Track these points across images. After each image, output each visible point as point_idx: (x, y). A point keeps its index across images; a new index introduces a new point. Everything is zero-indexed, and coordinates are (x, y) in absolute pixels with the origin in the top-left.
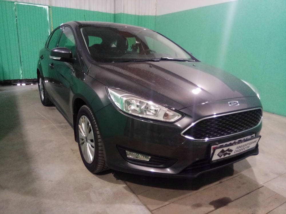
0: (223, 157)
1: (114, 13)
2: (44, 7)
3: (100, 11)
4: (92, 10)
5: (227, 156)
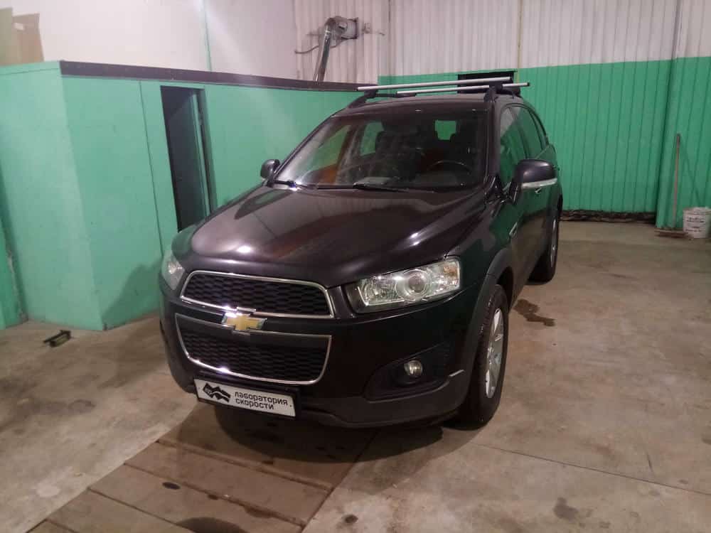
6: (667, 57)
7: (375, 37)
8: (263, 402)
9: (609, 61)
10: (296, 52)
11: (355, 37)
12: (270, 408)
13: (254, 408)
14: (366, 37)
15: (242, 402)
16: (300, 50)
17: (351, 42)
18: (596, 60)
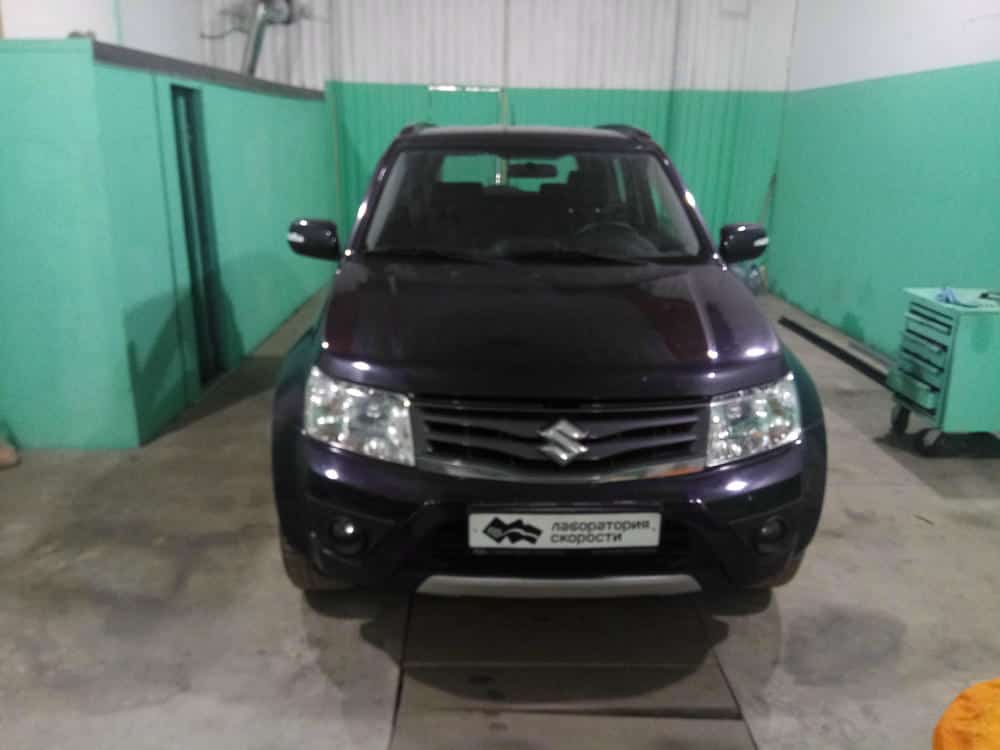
6: (666, 86)
7: (318, 26)
8: (606, 531)
9: (609, 85)
10: (203, 36)
11: (288, 21)
12: (615, 539)
13: (586, 545)
14: (305, 24)
15: (563, 538)
16: (207, 31)
17: (281, 29)
18: (595, 84)
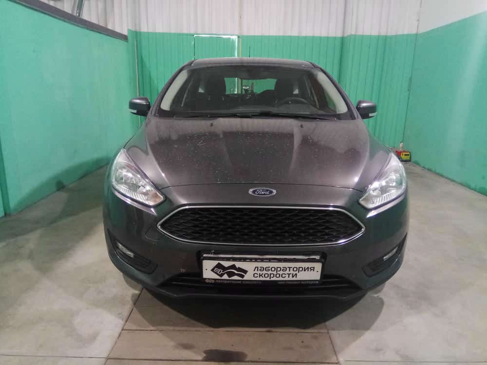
0: (226, 277)
1: (342, 36)
2: (232, 37)
3: (317, 34)
4: (304, 34)
5: (236, 278)
